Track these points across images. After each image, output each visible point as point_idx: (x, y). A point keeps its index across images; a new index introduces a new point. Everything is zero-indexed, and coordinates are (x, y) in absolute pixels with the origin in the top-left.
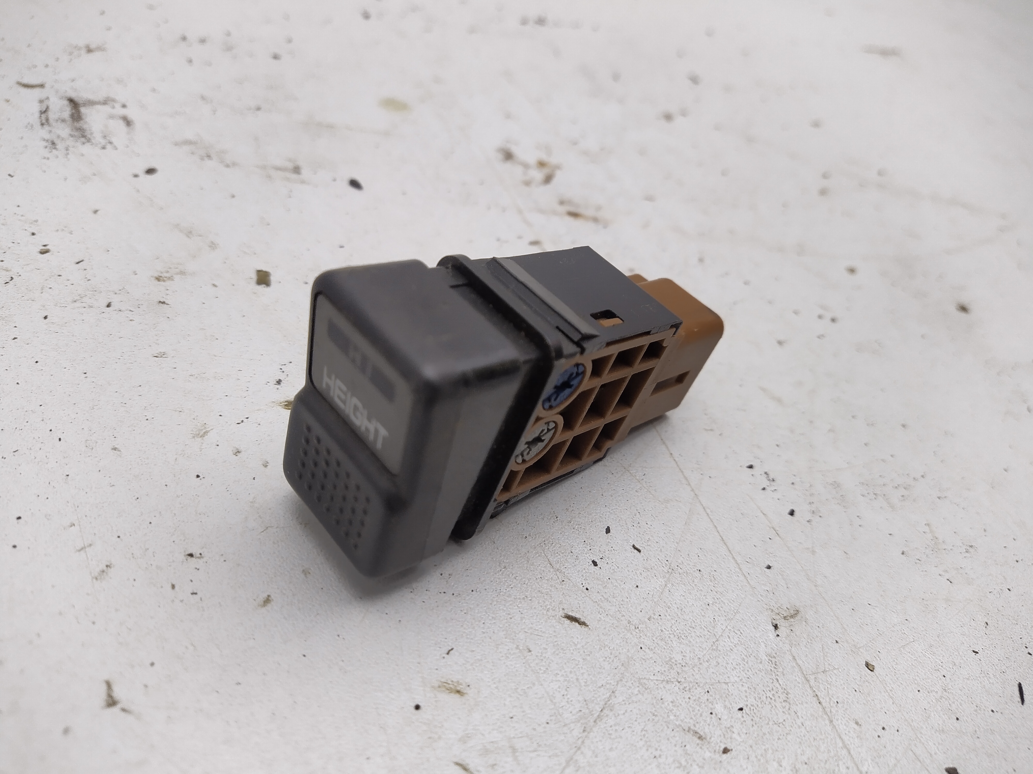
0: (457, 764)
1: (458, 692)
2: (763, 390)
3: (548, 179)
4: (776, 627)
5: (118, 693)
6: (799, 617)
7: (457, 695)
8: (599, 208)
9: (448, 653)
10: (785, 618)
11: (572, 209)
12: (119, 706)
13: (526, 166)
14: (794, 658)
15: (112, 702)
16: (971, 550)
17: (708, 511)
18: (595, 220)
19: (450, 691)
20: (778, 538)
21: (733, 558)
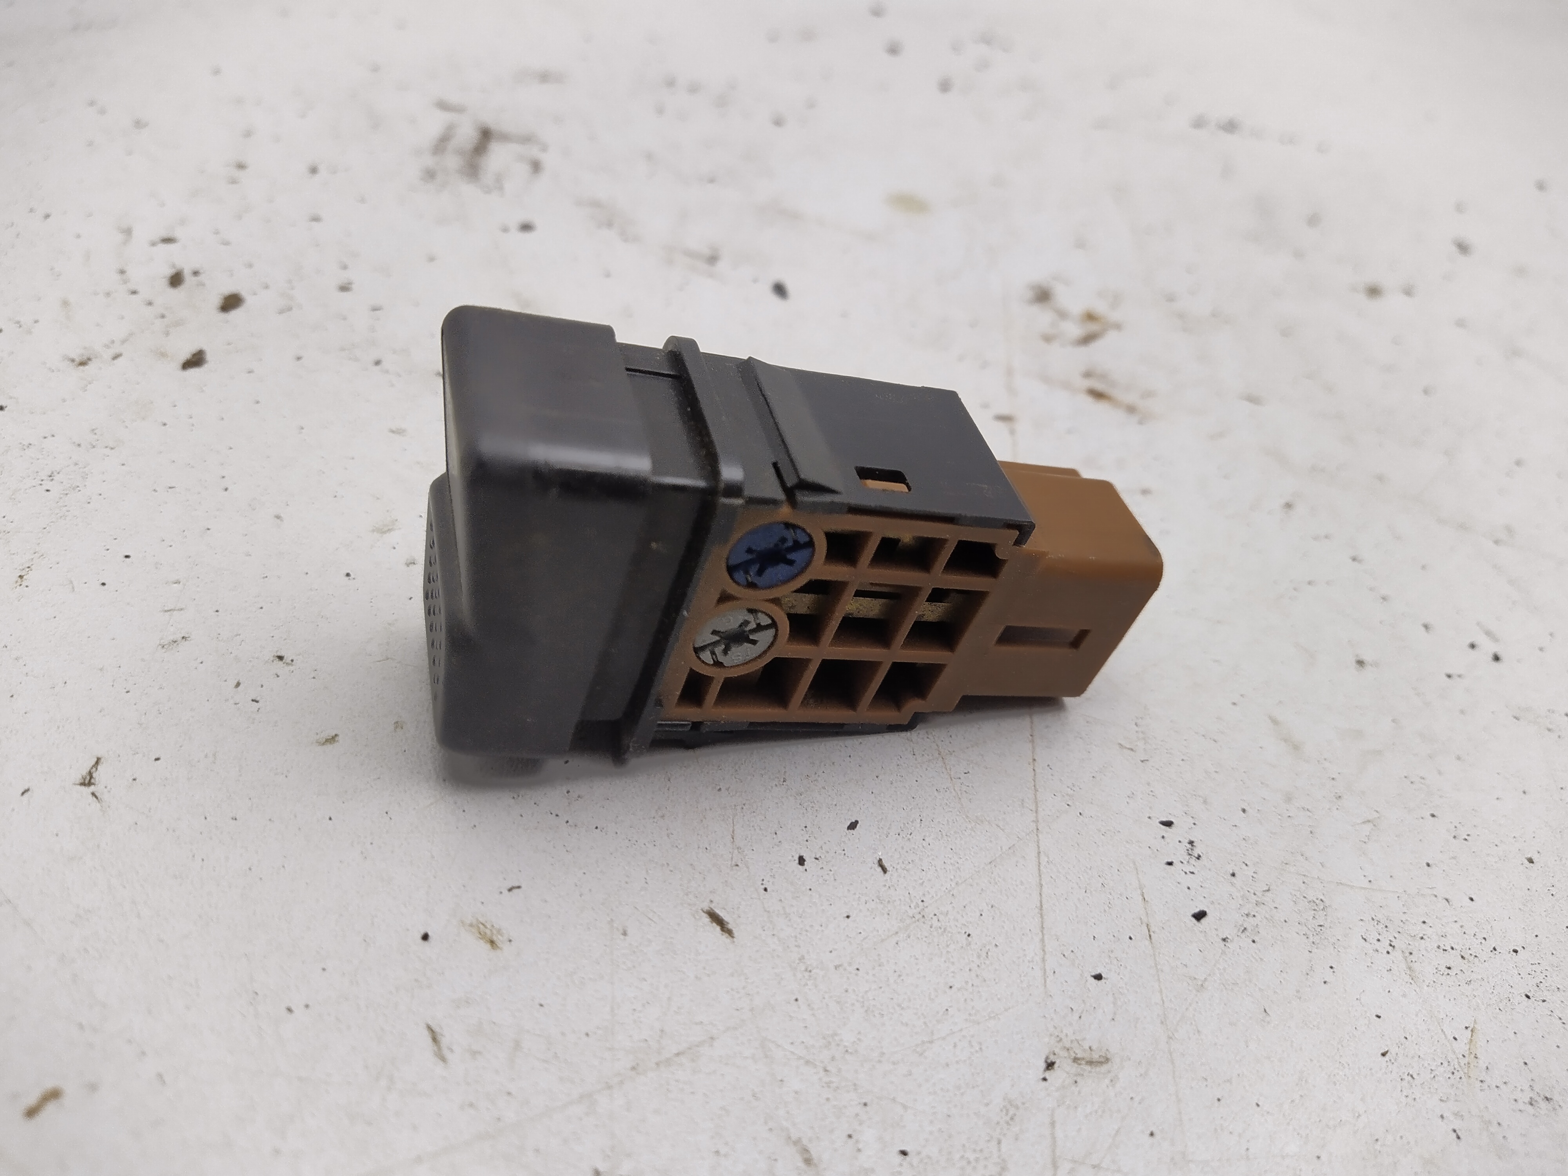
0: (429, 1028)
1: (492, 942)
2: (1275, 722)
3: (1087, 339)
4: (1050, 1065)
5: (100, 775)
6: (1104, 1068)
7: (488, 946)
8: (1148, 394)
9: (510, 890)
10: (1076, 1060)
11: (1099, 386)
12: (92, 788)
13: (1062, 315)
14: (1053, 1124)
15: (88, 781)
16: (1543, 1104)
17: (1044, 859)
18: (1131, 409)
19: (482, 936)
20: (1147, 942)
21: (1042, 940)
